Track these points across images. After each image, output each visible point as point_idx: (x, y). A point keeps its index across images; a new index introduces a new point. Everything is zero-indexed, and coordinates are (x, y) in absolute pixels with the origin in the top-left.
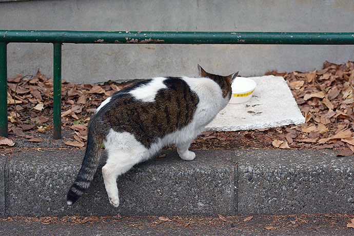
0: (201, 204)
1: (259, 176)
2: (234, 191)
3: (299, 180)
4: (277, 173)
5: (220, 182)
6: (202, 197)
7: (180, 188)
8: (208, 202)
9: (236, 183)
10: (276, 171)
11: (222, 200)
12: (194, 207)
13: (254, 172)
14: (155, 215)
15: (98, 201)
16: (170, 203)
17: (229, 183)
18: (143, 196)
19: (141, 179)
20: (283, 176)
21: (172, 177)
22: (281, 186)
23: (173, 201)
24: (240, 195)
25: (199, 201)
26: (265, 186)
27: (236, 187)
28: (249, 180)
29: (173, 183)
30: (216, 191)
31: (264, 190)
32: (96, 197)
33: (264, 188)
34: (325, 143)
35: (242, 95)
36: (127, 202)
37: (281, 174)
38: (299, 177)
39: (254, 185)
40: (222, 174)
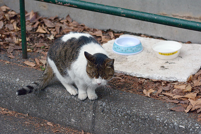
0: (74, 121)
1: (108, 110)
2: (93, 117)
3: (132, 120)
4: (119, 111)
5: (84, 108)
6: (74, 115)
7: (62, 106)
8: (77, 120)
9: (94, 112)
10: (119, 110)
11: (85, 121)
12: (69, 121)
13: (105, 107)
14: (47, 120)
15: (17, 102)
16: (56, 115)
17: (90, 110)
18: (41, 106)
19: (41, 94)
20: (123, 114)
21: (58, 98)
22: (121, 121)
23: (57, 114)
24: (96, 120)
25: (72, 118)
26: (111, 118)
27: (94, 115)
28: (102, 111)
29: (58, 102)
30: (82, 114)
31: (111, 121)
32: (17, 99)
33: (111, 120)
34: (177, 99)
35: (164, 54)
36: (32, 108)
37: (122, 113)
38: (133, 118)
39: (104, 116)
40: (86, 103)
